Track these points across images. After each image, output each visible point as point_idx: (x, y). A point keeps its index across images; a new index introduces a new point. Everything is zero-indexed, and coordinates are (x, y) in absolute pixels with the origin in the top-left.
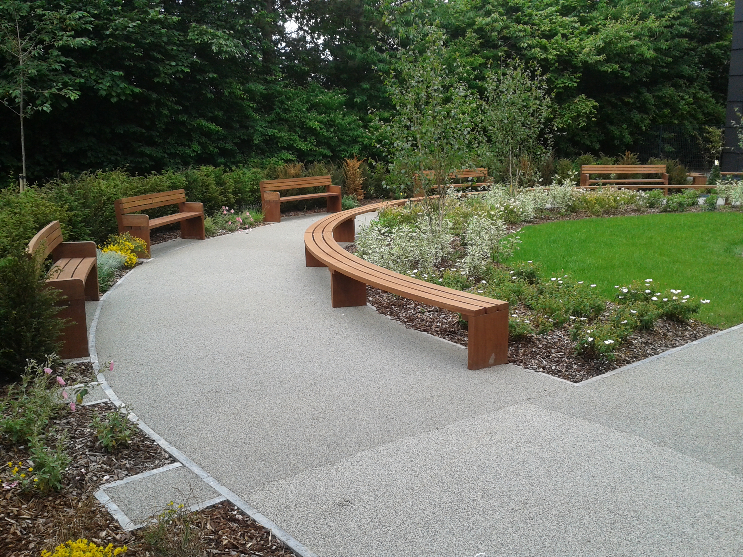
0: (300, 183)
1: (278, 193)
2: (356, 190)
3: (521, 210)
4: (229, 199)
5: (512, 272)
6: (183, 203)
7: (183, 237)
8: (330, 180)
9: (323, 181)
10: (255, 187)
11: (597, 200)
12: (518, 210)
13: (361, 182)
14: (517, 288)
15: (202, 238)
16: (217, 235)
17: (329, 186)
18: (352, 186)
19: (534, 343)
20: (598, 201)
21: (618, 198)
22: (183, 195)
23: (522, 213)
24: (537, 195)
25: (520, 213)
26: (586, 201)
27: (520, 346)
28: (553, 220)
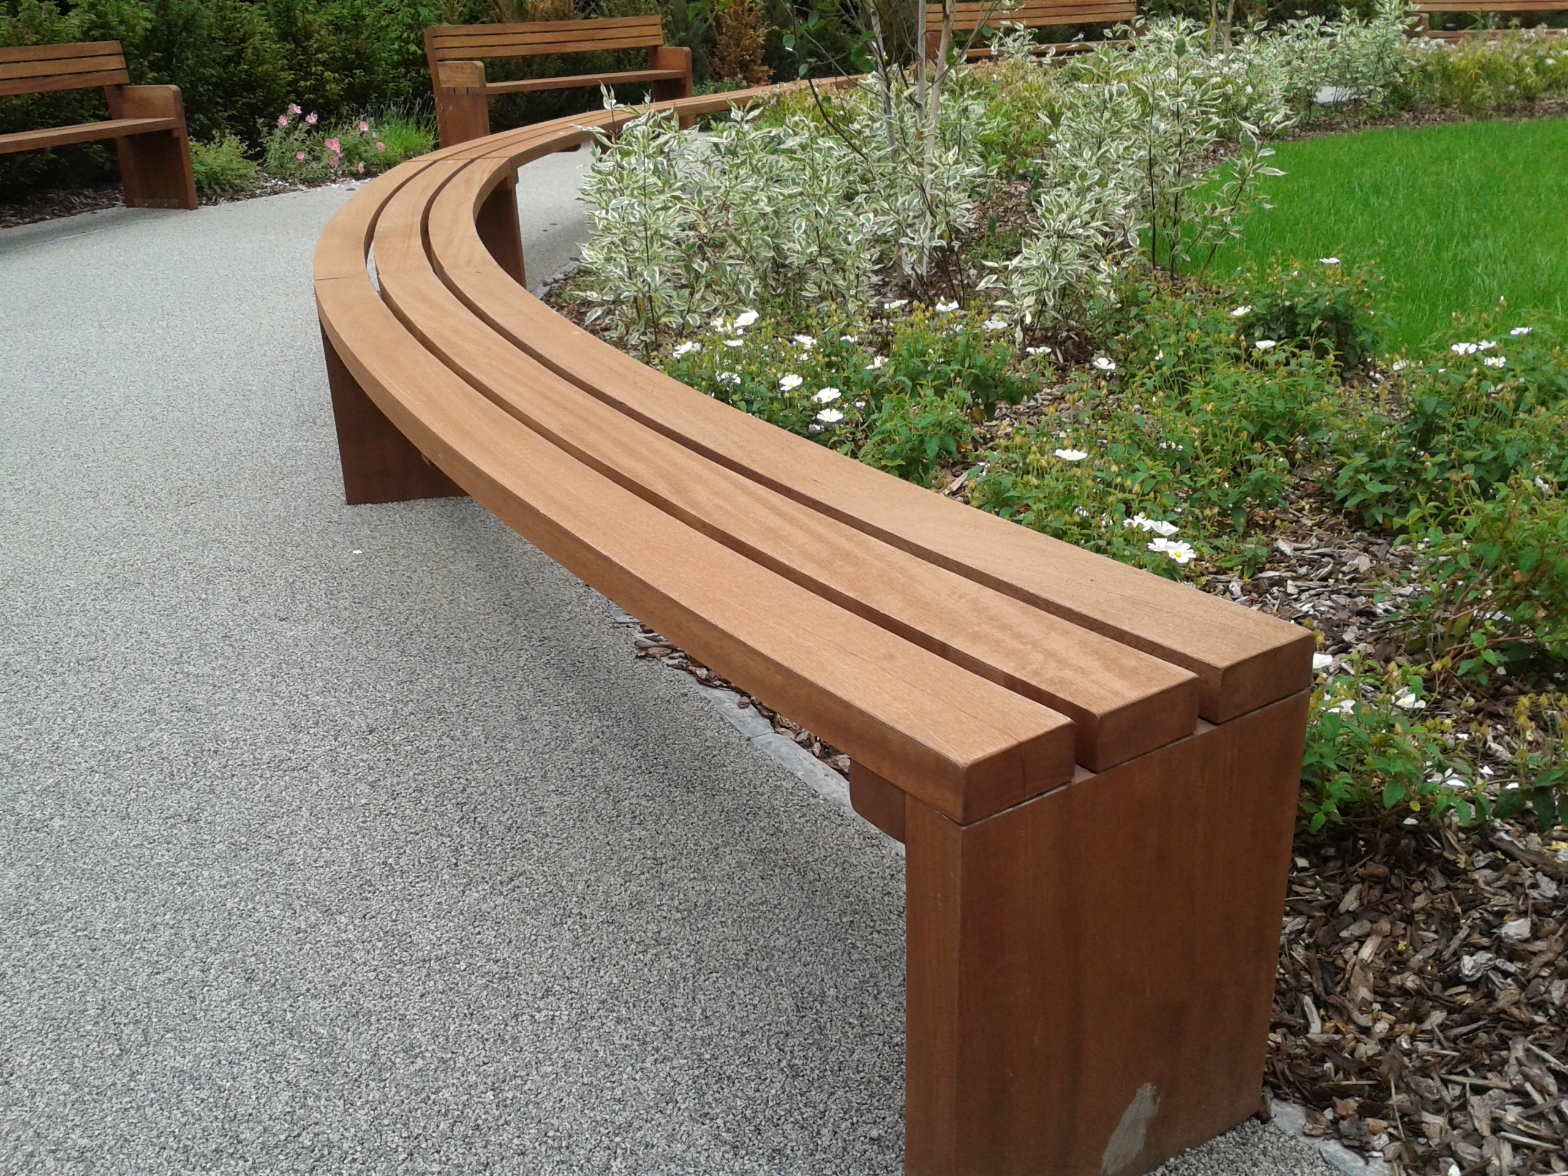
0: (560, 37)
1: (480, 64)
2: (744, 66)
3: (1249, 89)
4: (321, 82)
5: (1240, 312)
6: (119, 87)
7: (130, 204)
8: (658, 30)
9: (635, 32)
10: (413, 48)
11: (1482, 68)
12: (1240, 90)
13: (761, 40)
14: (1280, 406)
15: (185, 203)
16: (253, 196)
17: (656, 47)
18: (734, 53)
19: (1451, 872)
20: (1490, 71)
21: (1550, 61)
22: (117, 62)
23: (1252, 100)
24: (1298, 45)
25: (1244, 100)
26: (1448, 75)
27: (1350, 902)
28: (1344, 130)
